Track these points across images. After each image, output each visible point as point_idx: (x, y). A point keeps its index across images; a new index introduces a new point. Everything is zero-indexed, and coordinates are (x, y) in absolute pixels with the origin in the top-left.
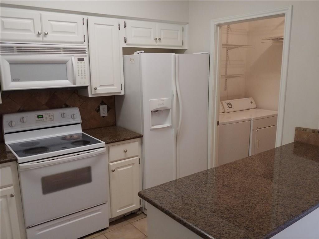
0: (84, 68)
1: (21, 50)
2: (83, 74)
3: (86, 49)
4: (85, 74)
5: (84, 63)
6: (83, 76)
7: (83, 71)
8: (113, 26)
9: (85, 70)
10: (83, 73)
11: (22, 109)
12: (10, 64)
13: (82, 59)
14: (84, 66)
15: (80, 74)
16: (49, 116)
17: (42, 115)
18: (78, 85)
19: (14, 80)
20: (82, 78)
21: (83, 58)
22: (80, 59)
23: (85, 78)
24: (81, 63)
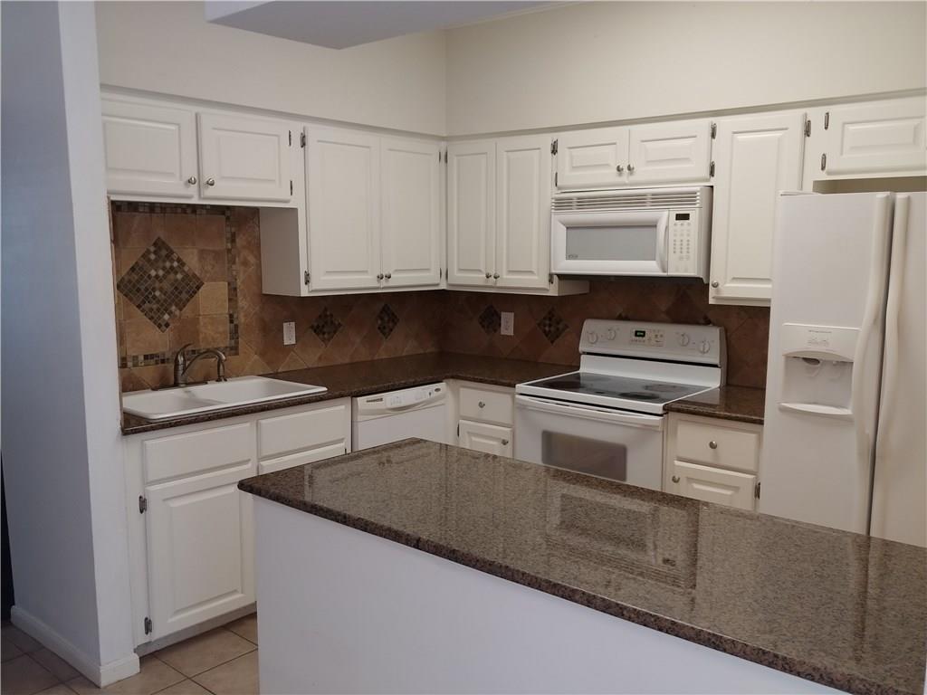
0: (688, 235)
1: (583, 203)
2: (685, 250)
3: (698, 194)
4: (688, 248)
5: (689, 224)
6: (684, 254)
7: (685, 243)
8: (786, 129)
9: (688, 241)
10: (685, 246)
11: (623, 315)
12: (567, 228)
13: (685, 217)
14: (688, 231)
15: (678, 250)
16: (656, 336)
17: (644, 332)
18: (672, 273)
19: (570, 256)
20: (681, 258)
21: (688, 215)
22: (680, 217)
23: (688, 258)
24: (682, 224)
